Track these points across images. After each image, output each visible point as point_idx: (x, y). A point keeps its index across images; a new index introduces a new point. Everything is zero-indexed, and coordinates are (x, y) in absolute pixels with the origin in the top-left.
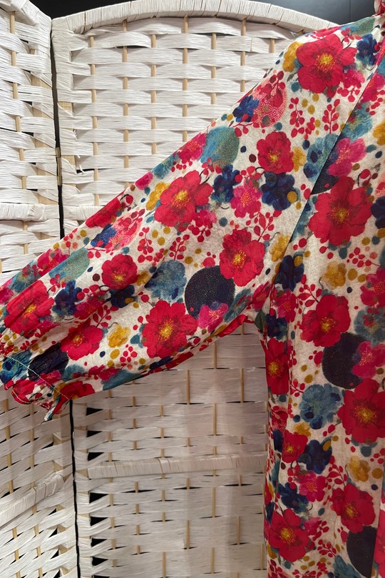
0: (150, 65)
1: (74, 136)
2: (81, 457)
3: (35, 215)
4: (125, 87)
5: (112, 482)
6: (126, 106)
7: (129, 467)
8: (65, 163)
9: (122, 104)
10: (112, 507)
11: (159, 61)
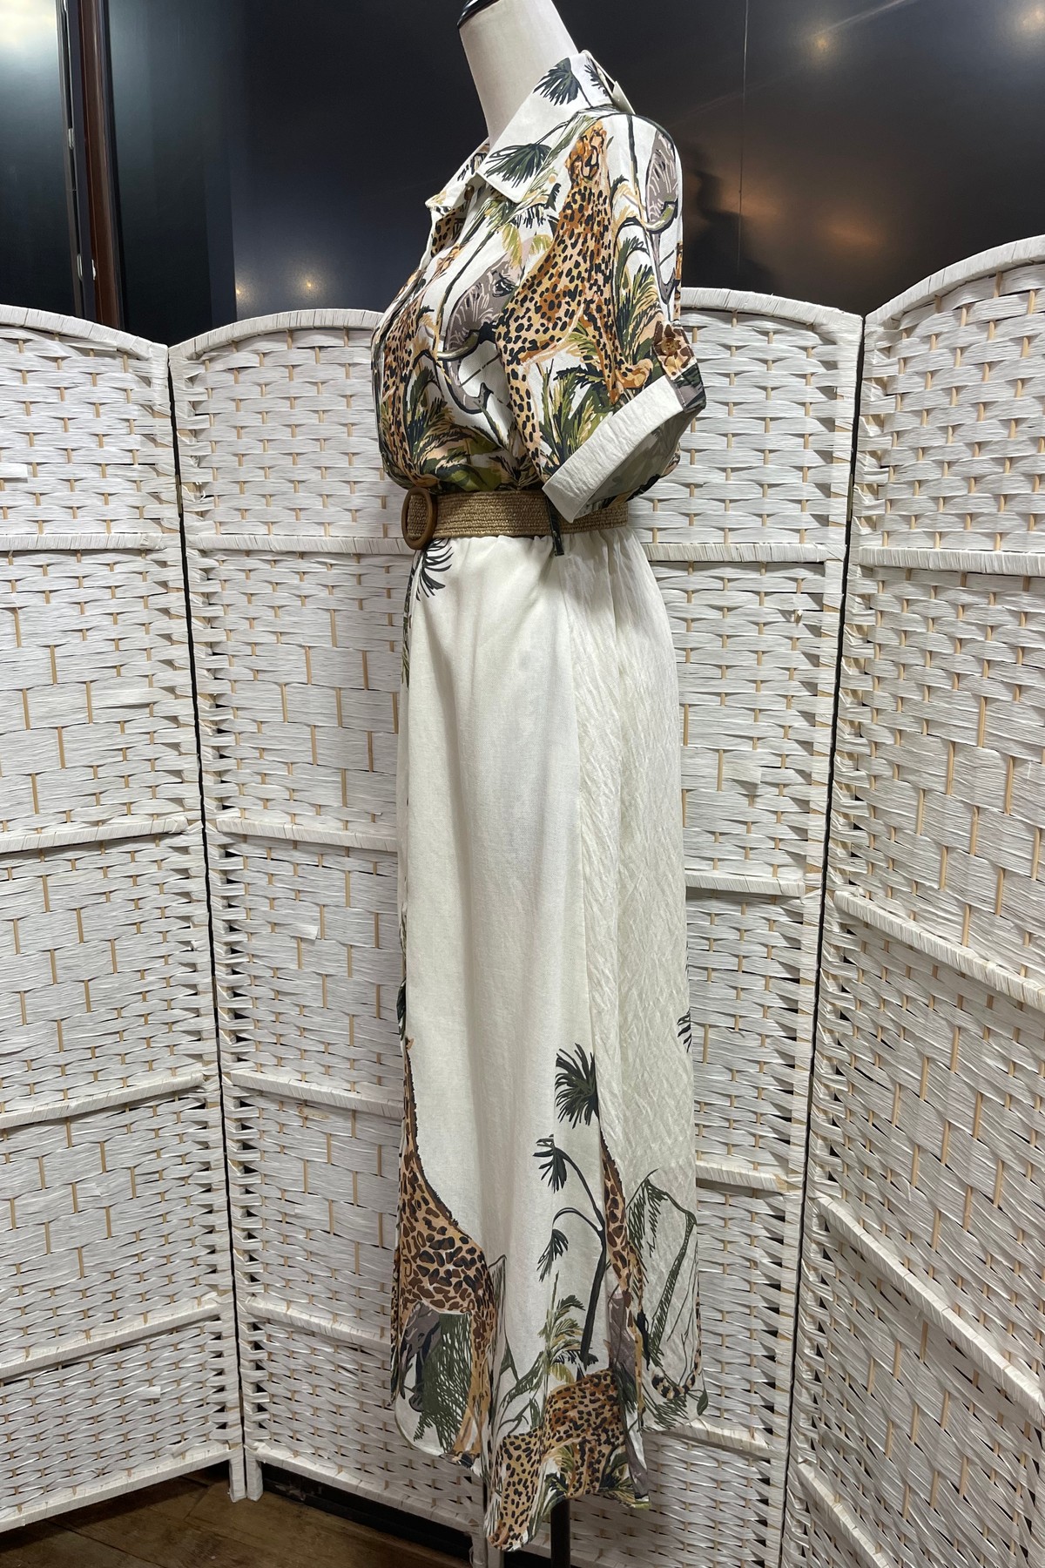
0: (260, 385)
1: (192, 462)
2: (210, 805)
3: (148, 544)
4: (238, 410)
5: (245, 842)
6: (240, 429)
7: (254, 825)
8: (184, 488)
9: (235, 427)
10: (245, 871)
11: (268, 380)
